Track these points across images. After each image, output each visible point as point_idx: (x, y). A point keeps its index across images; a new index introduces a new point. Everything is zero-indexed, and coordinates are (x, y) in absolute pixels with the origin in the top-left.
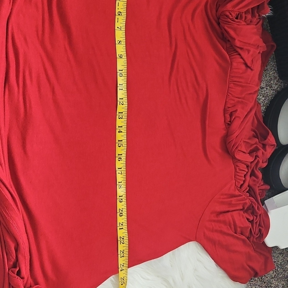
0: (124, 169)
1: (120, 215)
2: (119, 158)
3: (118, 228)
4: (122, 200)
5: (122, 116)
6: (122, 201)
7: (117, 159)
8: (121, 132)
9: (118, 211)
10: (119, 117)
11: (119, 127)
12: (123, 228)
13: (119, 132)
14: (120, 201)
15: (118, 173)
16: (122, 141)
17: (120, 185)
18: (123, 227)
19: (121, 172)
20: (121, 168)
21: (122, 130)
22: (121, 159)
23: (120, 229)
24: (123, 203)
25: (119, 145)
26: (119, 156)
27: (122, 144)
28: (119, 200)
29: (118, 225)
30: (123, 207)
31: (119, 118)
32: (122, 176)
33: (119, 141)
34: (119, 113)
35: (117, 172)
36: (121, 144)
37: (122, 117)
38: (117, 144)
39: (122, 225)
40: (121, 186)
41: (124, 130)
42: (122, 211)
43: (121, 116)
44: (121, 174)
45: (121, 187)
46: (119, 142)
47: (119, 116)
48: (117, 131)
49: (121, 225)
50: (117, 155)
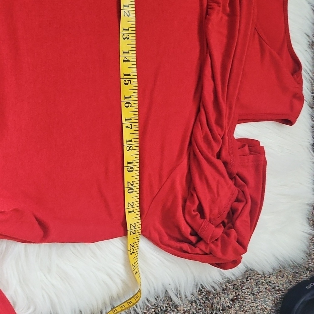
0: (135, 121)
1: (129, 191)
2: (126, 103)
3: (127, 211)
4: (133, 168)
5: (128, 35)
6: (132, 170)
7: (123, 104)
8: (128, 61)
9: (126, 186)
10: (124, 37)
11: (124, 53)
12: (133, 211)
13: (124, 61)
14: (129, 170)
15: (127, 127)
16: (129, 75)
17: (129, 146)
18: (134, 209)
19: (131, 125)
20: (131, 119)
21: (128, 58)
22: (130, 105)
23: (129, 212)
24: (133, 173)
25: (125, 82)
26: (127, 99)
27: (130, 81)
28: (128, 168)
29: (126, 207)
30: (134, 179)
31: (124, 39)
32: (132, 131)
33: (125, 75)
34: (124, 30)
35: (124, 126)
36: (128, 81)
37: (128, 37)
38: (122, 81)
39: (132, 206)
40: (131, 146)
41: (132, 57)
42: (132, 185)
43: (126, 35)
44: (131, 128)
45: (131, 148)
46: (126, 77)
47: (124, 35)
48: (122, 59)
49: (130, 207)
50: (123, 99)
